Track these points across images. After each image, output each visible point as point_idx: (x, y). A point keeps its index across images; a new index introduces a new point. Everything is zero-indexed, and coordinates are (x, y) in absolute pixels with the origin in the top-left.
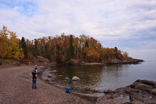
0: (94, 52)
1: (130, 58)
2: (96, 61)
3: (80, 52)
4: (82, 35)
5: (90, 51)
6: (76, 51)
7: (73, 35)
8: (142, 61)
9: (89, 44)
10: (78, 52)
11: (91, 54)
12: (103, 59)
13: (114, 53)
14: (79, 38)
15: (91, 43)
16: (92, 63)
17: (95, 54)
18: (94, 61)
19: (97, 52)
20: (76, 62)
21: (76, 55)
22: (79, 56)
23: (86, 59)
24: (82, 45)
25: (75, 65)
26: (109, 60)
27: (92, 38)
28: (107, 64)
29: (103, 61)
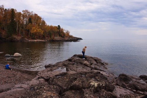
0: (38, 28)
1: (71, 36)
2: (39, 38)
3: (23, 28)
4: (25, 10)
5: (34, 28)
6: (19, 27)
7: (15, 9)
8: (81, 39)
9: (33, 20)
10: (21, 28)
11: (34, 31)
12: (47, 36)
13: (57, 31)
14: (22, 13)
15: (34, 19)
16: (36, 39)
17: (38, 31)
18: (37, 38)
19: (40, 29)
20: (18, 38)
21: (19, 31)
22: (22, 33)
23: (29, 36)
24: (25, 21)
25: (18, 41)
26: (52, 37)
27: (36, 15)
28: (50, 41)
29: (47, 38)
